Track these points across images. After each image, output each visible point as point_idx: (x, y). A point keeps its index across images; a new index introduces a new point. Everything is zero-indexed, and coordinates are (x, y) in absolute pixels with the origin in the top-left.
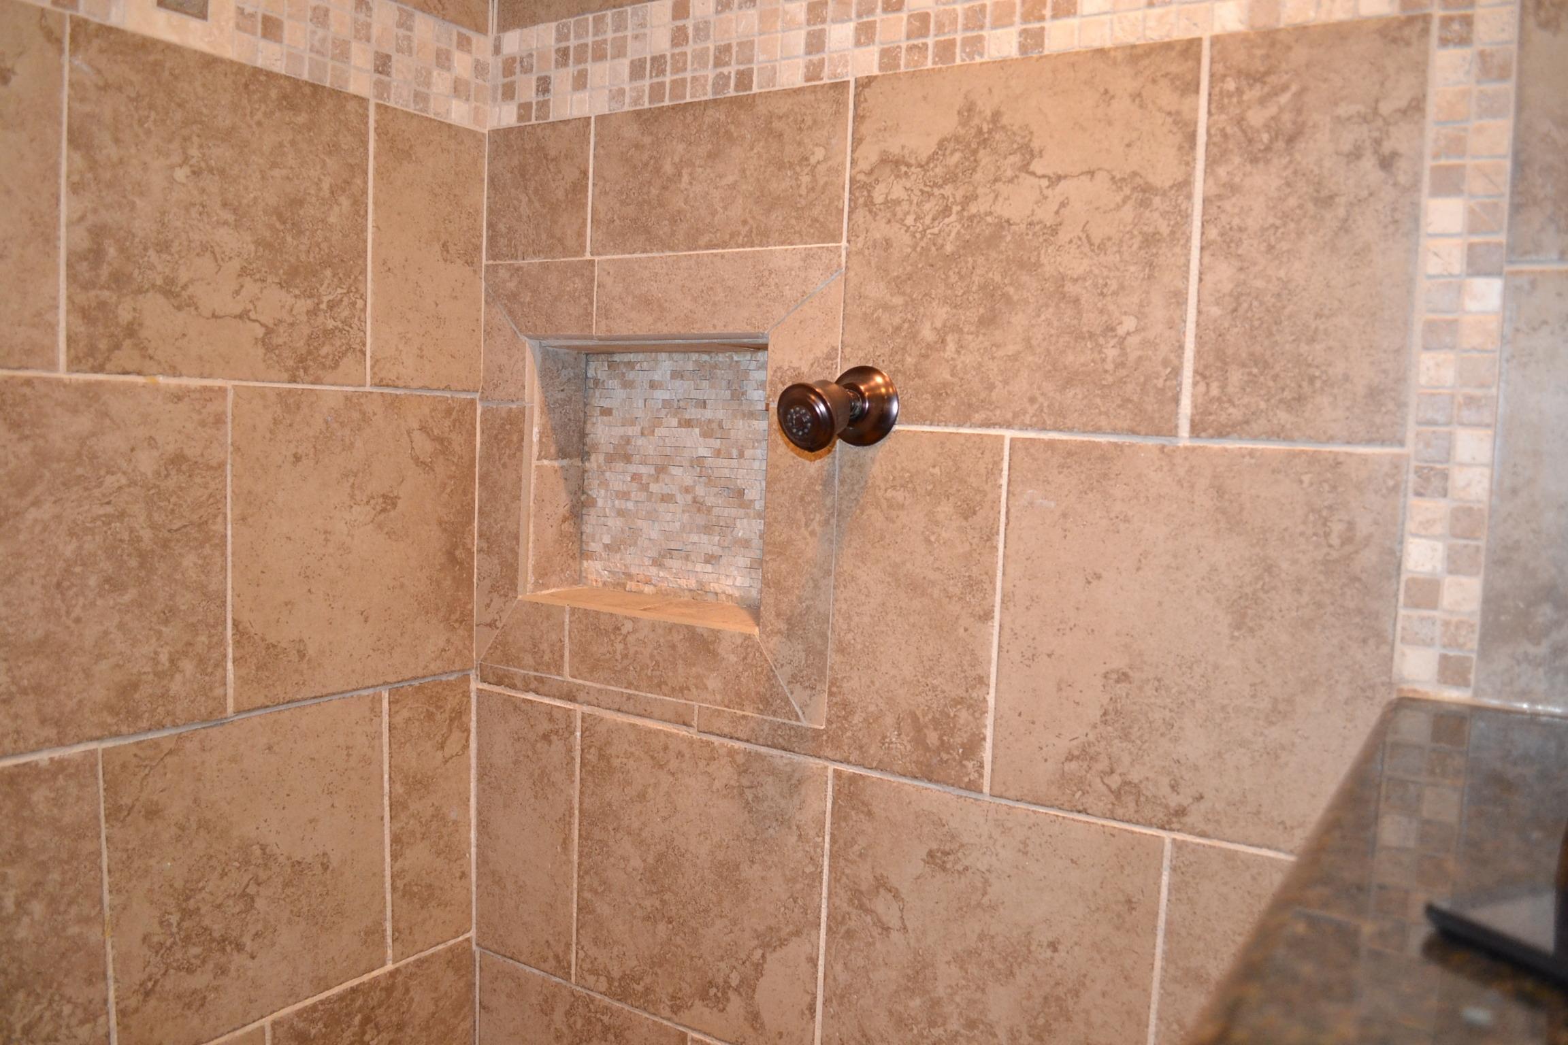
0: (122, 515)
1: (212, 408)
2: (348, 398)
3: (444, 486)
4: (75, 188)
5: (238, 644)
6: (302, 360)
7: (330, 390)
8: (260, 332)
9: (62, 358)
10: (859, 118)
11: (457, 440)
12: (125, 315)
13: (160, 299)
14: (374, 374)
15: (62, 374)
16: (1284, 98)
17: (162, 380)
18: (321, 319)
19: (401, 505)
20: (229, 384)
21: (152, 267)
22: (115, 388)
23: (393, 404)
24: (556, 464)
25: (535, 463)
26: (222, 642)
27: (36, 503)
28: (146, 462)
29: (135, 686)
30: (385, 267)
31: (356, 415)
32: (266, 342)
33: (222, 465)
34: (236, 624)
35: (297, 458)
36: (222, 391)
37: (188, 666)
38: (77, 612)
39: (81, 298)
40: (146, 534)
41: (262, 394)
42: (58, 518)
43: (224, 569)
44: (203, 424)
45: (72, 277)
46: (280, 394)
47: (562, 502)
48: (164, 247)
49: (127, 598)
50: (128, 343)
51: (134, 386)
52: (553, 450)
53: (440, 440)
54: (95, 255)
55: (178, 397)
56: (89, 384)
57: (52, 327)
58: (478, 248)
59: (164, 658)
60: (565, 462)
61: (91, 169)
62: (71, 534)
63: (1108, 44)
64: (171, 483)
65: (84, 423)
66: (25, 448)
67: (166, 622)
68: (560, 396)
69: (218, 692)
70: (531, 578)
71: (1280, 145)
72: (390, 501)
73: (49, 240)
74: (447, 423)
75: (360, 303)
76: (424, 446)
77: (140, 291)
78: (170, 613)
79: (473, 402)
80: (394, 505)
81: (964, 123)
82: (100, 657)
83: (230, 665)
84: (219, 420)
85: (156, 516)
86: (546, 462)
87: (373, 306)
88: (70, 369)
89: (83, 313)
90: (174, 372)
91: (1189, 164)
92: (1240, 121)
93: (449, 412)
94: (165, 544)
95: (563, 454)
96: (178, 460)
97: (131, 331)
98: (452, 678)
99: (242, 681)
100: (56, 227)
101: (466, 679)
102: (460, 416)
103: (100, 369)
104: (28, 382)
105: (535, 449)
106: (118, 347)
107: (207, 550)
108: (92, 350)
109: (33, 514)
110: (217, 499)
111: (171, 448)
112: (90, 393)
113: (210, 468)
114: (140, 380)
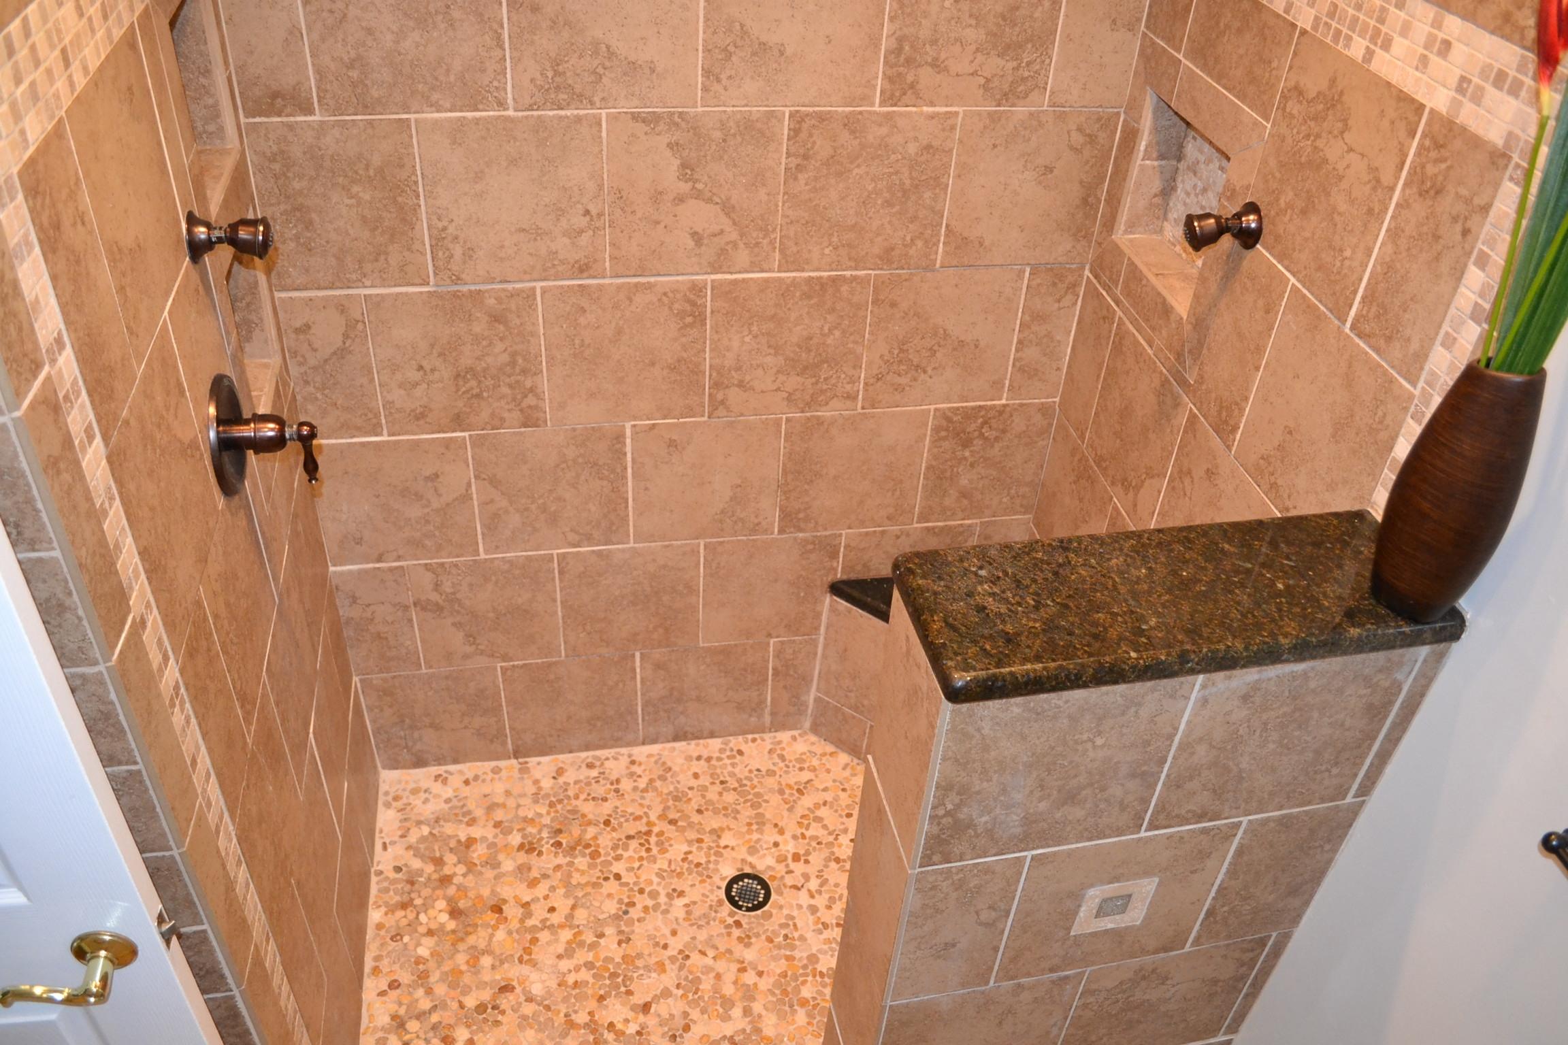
0: (897, 173)
1: (949, 122)
2: (1031, 114)
3: (1087, 162)
4: (892, 19)
5: (947, 236)
6: (1006, 94)
7: (1021, 110)
8: (982, 81)
9: (877, 101)
10: (1295, 53)
11: (1102, 136)
12: (910, 78)
13: (929, 69)
14: (1050, 100)
15: (877, 108)
16: (1443, 166)
17: (925, 109)
18: (1021, 72)
19: (1056, 172)
20: (960, 110)
21: (927, 53)
22: (901, 114)
23: (1061, 117)
24: (1156, 163)
25: (1139, 162)
26: (938, 235)
27: (858, 166)
28: (912, 149)
29: (893, 249)
30: (1068, 38)
31: (1035, 123)
32: (986, 87)
33: (951, 150)
34: (947, 226)
35: (995, 146)
36: (957, 113)
37: (920, 243)
38: (871, 214)
39: (889, 73)
40: (908, 182)
41: (979, 114)
42: (867, 173)
43: (945, 200)
44: (944, 130)
45: (886, 62)
46: (989, 114)
47: (1157, 185)
48: (934, 42)
49: (894, 210)
50: (910, 92)
51: (910, 113)
52: (1155, 155)
53: (1090, 136)
54: (899, 51)
55: (932, 117)
56: (888, 113)
57: (875, 87)
58: (1139, 20)
59: (908, 238)
60: (1163, 163)
61: (901, 8)
62: (872, 180)
63: (1394, 82)
64: (923, 159)
65: (884, 130)
66: (856, 142)
67: (912, 222)
68: (1168, 123)
69: (933, 257)
70: (1123, 227)
71: (1432, 192)
72: (1049, 169)
73: (877, 46)
74: (1097, 126)
75: (1047, 61)
76: (1077, 138)
77: (920, 66)
78: (914, 219)
79: (1118, 114)
80: (1051, 171)
81: (1330, 88)
82: (878, 235)
83: (941, 245)
84: (953, 128)
85: (914, 174)
86: (1148, 162)
87: (1057, 62)
88: (880, 106)
89: (889, 79)
90: (932, 104)
91: (1397, 178)
92: (1423, 167)
93: (1099, 119)
94: (917, 187)
95: (1162, 157)
96: (928, 147)
97: (912, 86)
98: (1074, 266)
99: (946, 253)
100: (881, 40)
101: (1083, 268)
102: (1107, 123)
103: (895, 105)
104: (861, 113)
105: (1141, 155)
106: (905, 94)
107: (937, 191)
108: (892, 96)
109: (856, 171)
110: (946, 167)
111: (925, 142)
112: (889, 117)
113: (944, 151)
114: (914, 109)
